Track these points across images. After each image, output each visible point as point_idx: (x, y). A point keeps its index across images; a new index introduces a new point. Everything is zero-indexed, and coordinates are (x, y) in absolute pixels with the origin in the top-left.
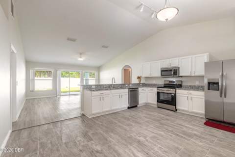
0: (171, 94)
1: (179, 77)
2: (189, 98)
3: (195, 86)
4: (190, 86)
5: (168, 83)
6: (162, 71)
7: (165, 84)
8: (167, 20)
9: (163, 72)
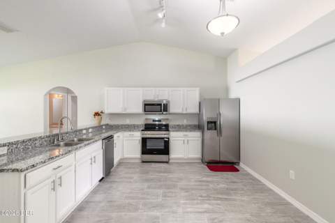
0: (163, 138)
1: (170, 114)
2: (186, 142)
3: (183, 125)
4: (178, 125)
5: (151, 122)
6: (146, 105)
7: (146, 125)
8: (222, 34)
9: (146, 107)
